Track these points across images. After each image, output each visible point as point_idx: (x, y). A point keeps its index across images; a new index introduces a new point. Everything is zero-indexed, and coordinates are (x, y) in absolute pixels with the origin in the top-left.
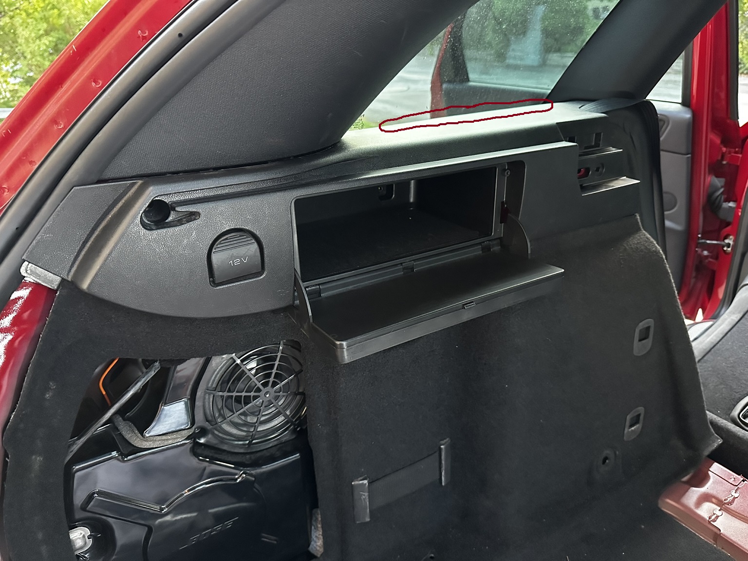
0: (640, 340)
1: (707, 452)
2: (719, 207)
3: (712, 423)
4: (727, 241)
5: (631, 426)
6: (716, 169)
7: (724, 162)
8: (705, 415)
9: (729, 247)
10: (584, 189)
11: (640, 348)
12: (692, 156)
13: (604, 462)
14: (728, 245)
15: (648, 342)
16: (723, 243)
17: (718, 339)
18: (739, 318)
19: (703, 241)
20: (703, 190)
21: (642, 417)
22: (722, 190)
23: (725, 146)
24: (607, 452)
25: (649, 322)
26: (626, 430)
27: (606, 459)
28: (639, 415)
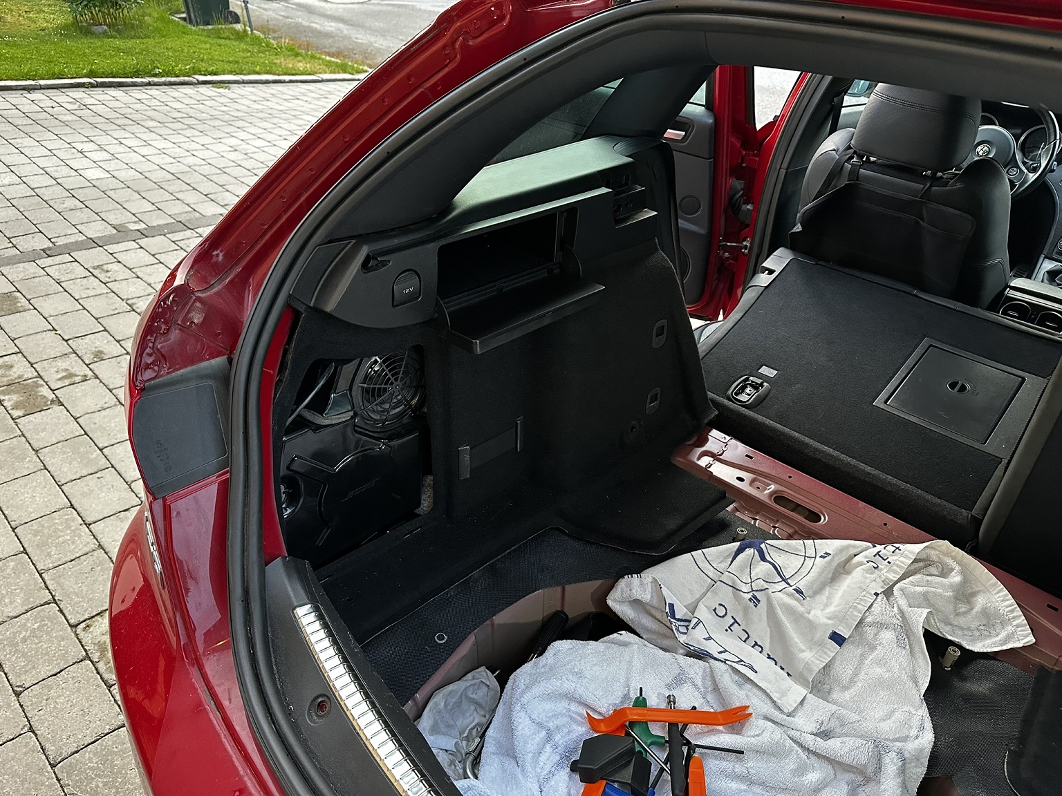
0: (657, 336)
1: (706, 421)
2: (739, 209)
3: (712, 400)
4: (744, 243)
5: (651, 403)
6: (737, 172)
7: (744, 165)
8: (707, 394)
9: (746, 249)
10: (618, 222)
11: (657, 342)
12: (714, 160)
13: (632, 431)
14: (746, 247)
15: (663, 337)
16: (741, 245)
17: (723, 335)
18: (741, 316)
19: (724, 243)
20: (725, 191)
21: (659, 396)
22: (742, 192)
23: (744, 150)
24: (634, 423)
25: (664, 322)
26: (647, 406)
27: (633, 428)
28: (657, 394)
